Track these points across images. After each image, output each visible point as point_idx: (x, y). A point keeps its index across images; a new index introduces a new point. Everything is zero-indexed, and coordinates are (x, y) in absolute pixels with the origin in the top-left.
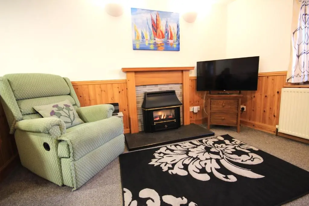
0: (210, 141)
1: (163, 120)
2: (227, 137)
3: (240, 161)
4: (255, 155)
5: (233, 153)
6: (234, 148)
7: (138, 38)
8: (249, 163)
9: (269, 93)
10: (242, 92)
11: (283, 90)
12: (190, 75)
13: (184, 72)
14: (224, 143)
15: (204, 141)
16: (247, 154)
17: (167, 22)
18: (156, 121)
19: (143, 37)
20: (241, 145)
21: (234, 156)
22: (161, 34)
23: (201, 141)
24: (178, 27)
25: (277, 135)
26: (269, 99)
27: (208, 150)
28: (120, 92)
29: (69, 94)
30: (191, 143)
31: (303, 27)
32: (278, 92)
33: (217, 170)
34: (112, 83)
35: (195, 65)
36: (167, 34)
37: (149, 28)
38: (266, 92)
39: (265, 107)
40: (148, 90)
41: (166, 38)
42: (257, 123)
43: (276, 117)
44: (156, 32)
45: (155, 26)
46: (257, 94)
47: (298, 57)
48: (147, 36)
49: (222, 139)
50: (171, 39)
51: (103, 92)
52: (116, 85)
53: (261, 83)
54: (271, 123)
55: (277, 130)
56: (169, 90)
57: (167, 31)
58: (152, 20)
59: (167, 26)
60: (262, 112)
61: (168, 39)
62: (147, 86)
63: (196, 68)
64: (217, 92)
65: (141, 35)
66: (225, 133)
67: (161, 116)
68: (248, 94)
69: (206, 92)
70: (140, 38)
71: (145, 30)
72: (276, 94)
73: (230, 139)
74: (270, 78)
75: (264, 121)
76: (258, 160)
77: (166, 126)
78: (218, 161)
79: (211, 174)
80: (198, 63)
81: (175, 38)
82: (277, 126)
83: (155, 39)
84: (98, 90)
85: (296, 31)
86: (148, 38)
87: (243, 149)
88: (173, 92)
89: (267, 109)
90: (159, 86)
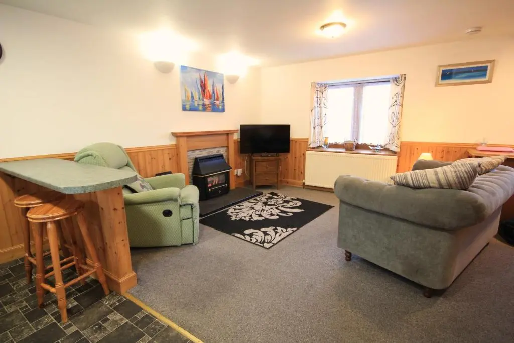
0: (264, 199)
1: (216, 186)
2: (273, 194)
3: (289, 206)
4: (296, 202)
5: (283, 203)
6: (282, 200)
7: (188, 99)
8: (295, 206)
9: (297, 155)
10: (280, 154)
11: (307, 152)
12: (234, 138)
13: (229, 135)
14: (274, 198)
15: (258, 199)
16: (291, 202)
17: (213, 83)
18: (210, 187)
19: (193, 98)
20: (286, 197)
21: (285, 204)
22: (208, 95)
23: (256, 200)
24: (223, 88)
25: (304, 188)
26: (297, 159)
27: (265, 204)
28: (170, 159)
29: (127, 165)
30: (249, 202)
31: (316, 107)
32: (303, 154)
33: (280, 213)
34: (162, 149)
35: (239, 128)
36: (213, 95)
37: (198, 89)
38: (295, 154)
39: (295, 166)
40: (197, 155)
41: (213, 99)
42: (290, 180)
43: (303, 173)
44: (204, 92)
45: (203, 87)
46: (289, 155)
47: (314, 128)
48: (196, 97)
49: (270, 196)
50: (218, 100)
51: (153, 160)
52: (167, 152)
53: (292, 146)
54: (299, 179)
55: (304, 183)
56: (217, 153)
57: (213, 93)
58: (201, 79)
59: (213, 86)
60: (293, 170)
61: (215, 100)
62: (196, 151)
63: (239, 131)
64: (259, 154)
65: (190, 95)
66: (270, 191)
67: (213, 181)
68: (282, 156)
69: (247, 154)
70: (190, 98)
71: (194, 89)
72: (302, 156)
73: (276, 195)
74: (298, 143)
75: (295, 178)
76: (299, 204)
77: (220, 192)
78: (277, 209)
79: (278, 215)
80: (241, 125)
81: (221, 100)
82: (304, 181)
83: (203, 100)
84: (148, 158)
85: (312, 110)
86: (197, 99)
87: (287, 199)
88: (221, 156)
89: (297, 168)
90: (207, 150)
